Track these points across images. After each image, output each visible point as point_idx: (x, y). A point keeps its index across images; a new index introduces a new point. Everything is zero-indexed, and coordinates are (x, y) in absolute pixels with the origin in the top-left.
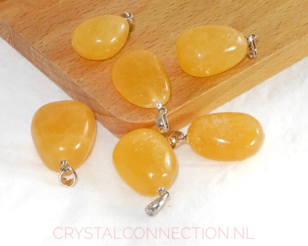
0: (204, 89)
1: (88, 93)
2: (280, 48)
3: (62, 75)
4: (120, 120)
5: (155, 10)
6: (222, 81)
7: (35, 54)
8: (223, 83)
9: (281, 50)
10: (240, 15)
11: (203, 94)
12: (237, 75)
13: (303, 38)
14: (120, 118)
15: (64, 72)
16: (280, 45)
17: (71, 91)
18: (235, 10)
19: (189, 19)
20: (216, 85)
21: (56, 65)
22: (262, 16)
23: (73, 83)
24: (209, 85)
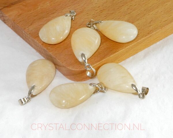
0: (111, 54)
1: (52, 55)
2: (151, 33)
3: (39, 46)
4: (68, 69)
5: (88, 13)
6: (121, 49)
7: (25, 35)
8: (122, 50)
9: (152, 34)
10: (131, 16)
11: (111, 56)
12: (129, 47)
13: (163, 28)
14: (68, 68)
15: (40, 44)
16: (151, 32)
17: (43, 54)
18: (129, 13)
19: (105, 17)
20: (118, 52)
21: (36, 40)
22: (143, 17)
23: (44, 50)
24: (114, 52)
